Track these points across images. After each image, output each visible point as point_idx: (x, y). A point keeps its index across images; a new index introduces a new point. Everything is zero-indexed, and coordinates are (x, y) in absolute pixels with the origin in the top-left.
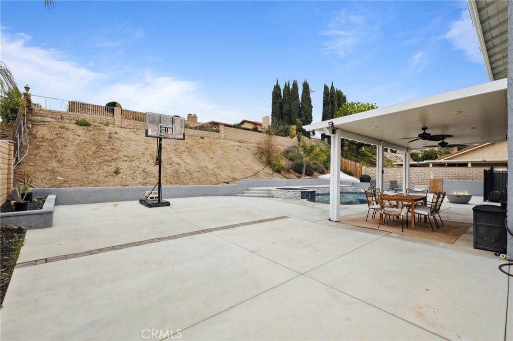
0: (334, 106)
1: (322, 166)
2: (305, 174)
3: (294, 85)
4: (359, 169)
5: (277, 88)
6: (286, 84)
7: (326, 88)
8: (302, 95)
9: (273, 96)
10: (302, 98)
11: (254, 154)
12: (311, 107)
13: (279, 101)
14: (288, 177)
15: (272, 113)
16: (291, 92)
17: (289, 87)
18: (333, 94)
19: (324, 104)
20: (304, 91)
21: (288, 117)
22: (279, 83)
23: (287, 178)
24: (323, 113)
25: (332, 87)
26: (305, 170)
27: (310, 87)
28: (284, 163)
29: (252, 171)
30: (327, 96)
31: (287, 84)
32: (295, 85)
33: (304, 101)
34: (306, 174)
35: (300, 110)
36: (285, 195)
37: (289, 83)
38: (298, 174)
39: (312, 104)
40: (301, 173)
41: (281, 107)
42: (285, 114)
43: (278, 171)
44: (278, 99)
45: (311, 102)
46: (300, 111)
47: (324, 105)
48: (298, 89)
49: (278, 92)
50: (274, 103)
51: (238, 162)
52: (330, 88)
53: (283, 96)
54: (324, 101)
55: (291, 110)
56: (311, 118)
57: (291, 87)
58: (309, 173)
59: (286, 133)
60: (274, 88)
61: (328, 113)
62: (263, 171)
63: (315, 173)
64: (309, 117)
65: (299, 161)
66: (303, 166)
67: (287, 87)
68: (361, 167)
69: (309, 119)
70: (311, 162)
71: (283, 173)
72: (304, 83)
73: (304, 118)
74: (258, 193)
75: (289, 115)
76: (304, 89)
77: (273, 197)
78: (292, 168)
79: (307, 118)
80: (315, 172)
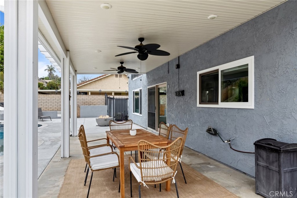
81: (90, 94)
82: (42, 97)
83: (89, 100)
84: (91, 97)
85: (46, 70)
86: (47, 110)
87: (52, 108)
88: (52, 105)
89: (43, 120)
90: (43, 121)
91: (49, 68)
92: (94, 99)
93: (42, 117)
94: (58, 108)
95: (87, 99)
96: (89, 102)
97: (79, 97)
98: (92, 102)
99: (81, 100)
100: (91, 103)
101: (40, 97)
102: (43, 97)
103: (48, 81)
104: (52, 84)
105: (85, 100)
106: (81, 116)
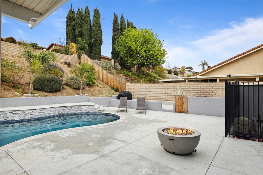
4: (124, 86)
5: (71, 12)
7: (116, 16)
9: (67, 19)
16: (83, 16)
17: (81, 12)
22: (73, 9)
31: (80, 9)
32: (87, 11)
33: (95, 25)
37: (82, 8)
44: (71, 22)
45: (100, 26)
47: (114, 31)
48: (89, 14)
49: (72, 16)
50: (68, 26)
56: (101, 41)
57: (83, 12)
60: (69, 12)
61: (116, 37)
68: (126, 83)
69: (98, 41)
72: (95, 10)
76: (95, 14)
79: (96, 40)
84: (213, 85)
91: (202, 63)
92: (218, 87)
95: (207, 87)
96: (209, 92)
97: (197, 85)
98: (214, 92)
99: (199, 89)
100: (212, 94)
105: (205, 90)
106: (189, 110)
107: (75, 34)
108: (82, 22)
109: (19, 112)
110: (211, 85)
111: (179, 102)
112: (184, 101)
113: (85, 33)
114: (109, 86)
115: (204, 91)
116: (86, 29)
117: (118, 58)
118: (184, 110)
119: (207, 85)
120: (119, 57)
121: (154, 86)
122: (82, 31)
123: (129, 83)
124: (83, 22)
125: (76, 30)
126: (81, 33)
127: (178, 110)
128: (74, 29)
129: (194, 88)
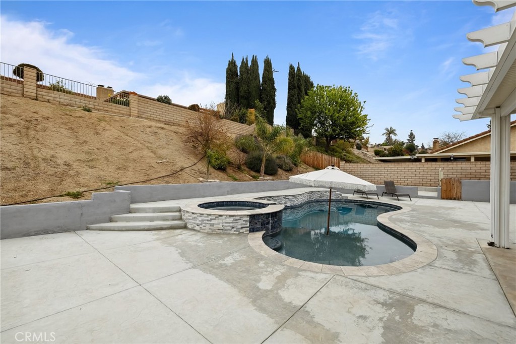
0: (301, 91)
1: (288, 161)
2: (265, 173)
3: (253, 61)
5: (232, 64)
6: (243, 59)
7: (292, 68)
8: (263, 74)
9: (227, 73)
10: (263, 78)
11: (184, 142)
12: (275, 90)
13: (235, 80)
14: (237, 177)
15: (227, 95)
16: (250, 70)
17: (247, 64)
18: (300, 76)
19: (289, 87)
20: (265, 70)
21: (245, 101)
22: (234, 59)
23: (235, 180)
24: (289, 98)
25: (299, 69)
26: (265, 167)
27: (273, 66)
28: (233, 155)
29: (169, 169)
30: (293, 78)
31: (245, 60)
32: (255, 62)
33: (266, 82)
34: (267, 173)
35: (261, 93)
36: (212, 225)
37: (247, 59)
38: (253, 173)
39: (276, 86)
40: (258, 171)
41: (237, 89)
42: (242, 97)
43: (221, 169)
44: (233, 78)
45: (274, 83)
46: (261, 95)
47: (290, 89)
48: (258, 67)
49: (233, 69)
50: (228, 83)
51: (146, 153)
52: (296, 69)
53: (240, 74)
54: (289, 83)
55: (249, 93)
56: (274, 104)
57: (250, 64)
58: (271, 171)
59: (242, 119)
60: (229, 64)
61: (294, 98)
62: (194, 167)
63: (280, 171)
64: (272, 101)
65: (256, 153)
66: (261, 161)
67: (244, 64)
68: (339, 163)
69: (272, 104)
70: (274, 156)
71: (229, 170)
72: (266, 60)
73: (266, 103)
74: (152, 219)
75: (247, 99)
76: (265, 67)
77: (185, 227)
78: (245, 164)
79: (269, 103)
80: (279, 169)
81: (473, 159)
82: (392, 166)
83: (476, 170)
85: (384, 134)
86: (399, 184)
87: (406, 182)
88: (406, 177)
89: (399, 198)
90: (399, 200)
91: (388, 131)
93: (397, 194)
94: (415, 182)
101: (389, 166)
102: (394, 166)
103: (387, 147)
104: (395, 151)
106: (463, 196)
107: (238, 95)
108: (249, 78)
109: (290, 197)
110: (477, 166)
111: (447, 186)
112: (455, 185)
113: (254, 93)
114: (310, 166)
115: (467, 173)
116: (255, 87)
117: (300, 128)
118: (455, 196)
119: (471, 166)
120: (301, 126)
121: (386, 166)
122: (248, 90)
123: (344, 162)
124: (251, 78)
125: (241, 89)
126: (248, 93)
127: (445, 196)
128: (237, 87)
129: (451, 169)
